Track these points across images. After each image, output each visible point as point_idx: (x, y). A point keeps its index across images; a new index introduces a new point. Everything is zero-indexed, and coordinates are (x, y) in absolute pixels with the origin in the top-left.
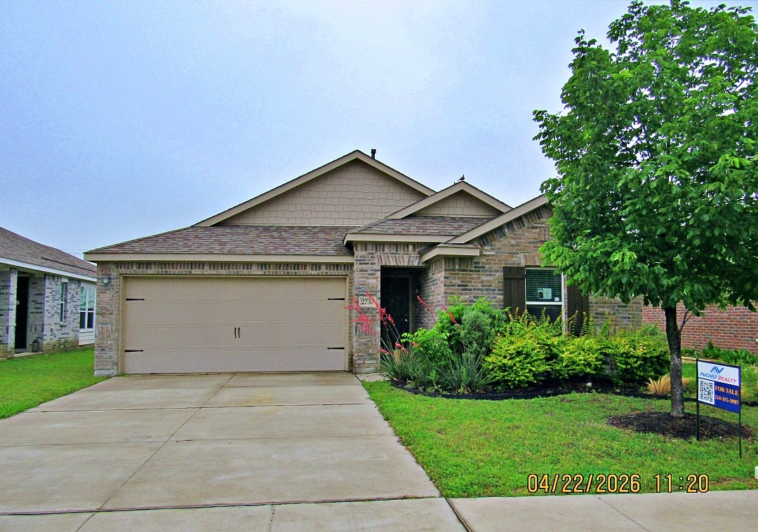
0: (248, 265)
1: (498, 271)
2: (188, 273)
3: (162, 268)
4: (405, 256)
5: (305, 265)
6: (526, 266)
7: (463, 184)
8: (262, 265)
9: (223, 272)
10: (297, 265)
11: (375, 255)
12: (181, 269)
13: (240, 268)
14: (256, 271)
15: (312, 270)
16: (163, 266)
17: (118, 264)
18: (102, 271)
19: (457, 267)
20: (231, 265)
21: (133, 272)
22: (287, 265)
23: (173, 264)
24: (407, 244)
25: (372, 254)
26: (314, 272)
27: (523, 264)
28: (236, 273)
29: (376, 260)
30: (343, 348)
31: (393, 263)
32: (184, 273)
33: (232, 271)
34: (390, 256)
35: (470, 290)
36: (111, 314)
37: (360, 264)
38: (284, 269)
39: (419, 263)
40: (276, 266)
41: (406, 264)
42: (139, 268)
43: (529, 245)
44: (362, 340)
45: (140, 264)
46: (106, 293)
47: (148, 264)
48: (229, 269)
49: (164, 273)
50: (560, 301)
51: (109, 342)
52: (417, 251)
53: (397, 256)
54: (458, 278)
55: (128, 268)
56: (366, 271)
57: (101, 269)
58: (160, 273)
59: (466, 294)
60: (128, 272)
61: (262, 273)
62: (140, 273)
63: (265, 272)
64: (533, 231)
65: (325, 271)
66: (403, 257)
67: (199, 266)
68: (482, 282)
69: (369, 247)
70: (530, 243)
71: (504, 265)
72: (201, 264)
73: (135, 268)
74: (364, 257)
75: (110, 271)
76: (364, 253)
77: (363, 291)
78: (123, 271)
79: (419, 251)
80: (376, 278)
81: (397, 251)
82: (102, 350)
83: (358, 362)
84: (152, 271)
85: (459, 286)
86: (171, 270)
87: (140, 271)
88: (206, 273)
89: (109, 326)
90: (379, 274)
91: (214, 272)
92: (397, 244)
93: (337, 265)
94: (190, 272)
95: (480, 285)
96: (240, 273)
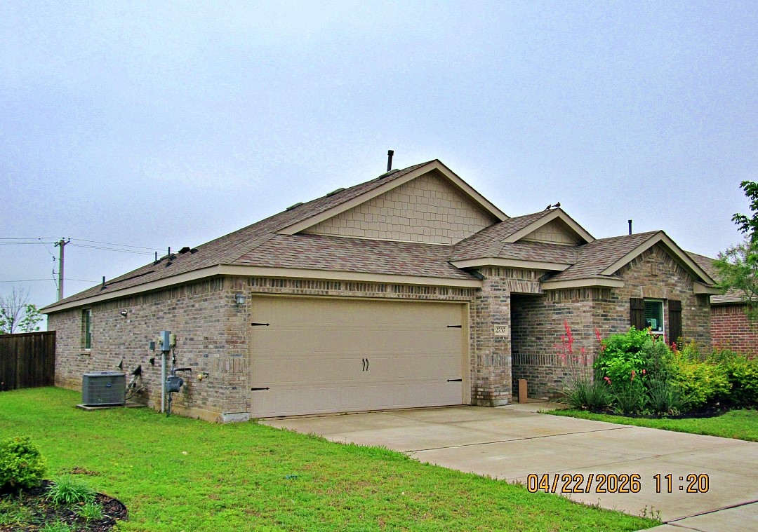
0: (383, 286)
1: (626, 302)
2: (324, 293)
3: (297, 287)
4: (529, 283)
5: (434, 288)
6: (645, 298)
7: (558, 211)
8: (397, 287)
9: (359, 293)
10: (427, 288)
11: (506, 281)
12: (317, 288)
13: (375, 289)
14: (390, 293)
15: (441, 294)
16: (299, 285)
17: (251, 280)
18: (232, 288)
19: (600, 298)
20: (367, 285)
21: (266, 291)
22: (419, 287)
23: (309, 282)
24: (530, 271)
25: (503, 279)
26: (442, 297)
27: (642, 297)
28: (371, 296)
29: (506, 287)
30: (461, 380)
31: (520, 291)
32: (320, 293)
33: (368, 293)
34: (518, 282)
35: (609, 320)
36: (243, 342)
37: (495, 289)
38: (415, 293)
39: (539, 291)
40: (409, 289)
41: (530, 292)
42: (273, 286)
43: (645, 278)
44: (497, 371)
45: (275, 281)
46: (235, 315)
47: (282, 281)
48: (365, 290)
49: (300, 293)
50: (662, 331)
51: (242, 378)
52: (538, 277)
53: (523, 282)
54: (602, 308)
55: (261, 286)
56: (499, 297)
57: (231, 285)
58: (296, 292)
59: (606, 324)
60: (261, 291)
61: (396, 296)
62: (274, 291)
63: (398, 295)
64: (648, 265)
65: (452, 295)
66: (527, 284)
67: (336, 286)
68: (617, 312)
69: (501, 272)
70: (646, 276)
71: (630, 297)
72: (337, 284)
73: (268, 286)
74: (497, 282)
75: (241, 288)
76: (497, 278)
77: (497, 319)
78: (256, 288)
79: (539, 279)
80: (507, 305)
81: (522, 277)
82: (234, 388)
83: (495, 394)
84: (287, 289)
85: (602, 316)
86: (307, 290)
87: (274, 289)
88: (342, 294)
89: (241, 358)
90: (509, 301)
91: (350, 294)
92: (522, 270)
93: (461, 290)
94: (327, 292)
95: (615, 315)
96: (376, 295)
